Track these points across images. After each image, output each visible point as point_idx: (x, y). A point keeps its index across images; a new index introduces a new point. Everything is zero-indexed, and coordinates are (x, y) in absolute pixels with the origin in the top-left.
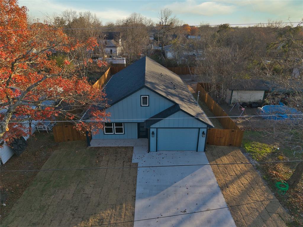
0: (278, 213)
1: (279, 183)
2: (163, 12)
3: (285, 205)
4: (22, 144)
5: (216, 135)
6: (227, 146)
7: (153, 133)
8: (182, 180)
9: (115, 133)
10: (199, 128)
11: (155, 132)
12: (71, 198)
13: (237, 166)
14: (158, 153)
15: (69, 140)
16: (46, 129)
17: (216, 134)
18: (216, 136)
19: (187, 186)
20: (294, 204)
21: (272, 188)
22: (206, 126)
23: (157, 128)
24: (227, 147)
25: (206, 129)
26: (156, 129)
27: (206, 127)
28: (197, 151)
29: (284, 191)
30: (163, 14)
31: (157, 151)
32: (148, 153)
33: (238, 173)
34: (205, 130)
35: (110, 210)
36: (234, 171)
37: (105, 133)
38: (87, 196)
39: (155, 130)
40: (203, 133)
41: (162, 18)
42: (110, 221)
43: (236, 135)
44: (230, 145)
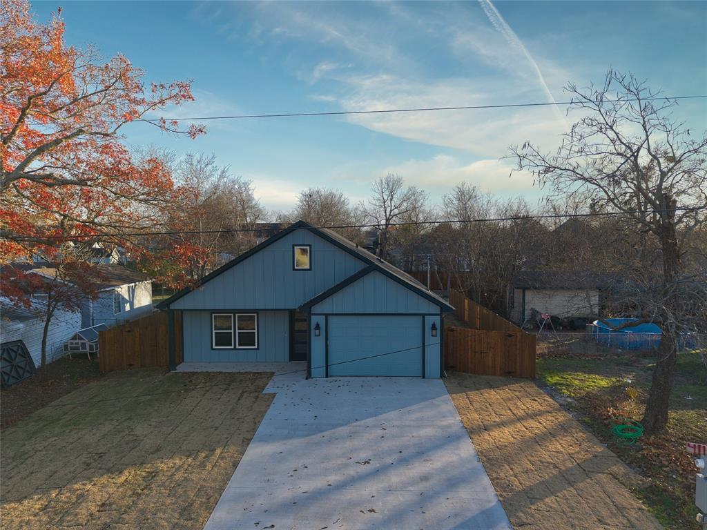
0: (611, 474)
1: (621, 427)
2: (384, 181)
3: (631, 462)
4: (23, 366)
5: (471, 345)
6: (501, 375)
7: (318, 327)
8: (374, 418)
9: (237, 347)
10: (423, 315)
11: (323, 325)
12: (97, 441)
13: (519, 403)
14: (330, 379)
15: (130, 365)
16: (87, 350)
17: (469, 343)
18: (471, 348)
19: (384, 425)
20: (655, 458)
21: (601, 436)
22: (436, 310)
23: (327, 315)
24: (500, 378)
25: (439, 317)
26: (324, 317)
27: (439, 313)
28: (424, 377)
29: (630, 440)
30: (384, 184)
31: (327, 377)
32: (307, 379)
33: (520, 413)
34: (437, 320)
35: (181, 459)
36: (510, 409)
37: (214, 347)
38: (135, 438)
39: (321, 320)
40: (434, 327)
41: (383, 193)
42: (173, 475)
43: (518, 347)
44: (509, 373)
